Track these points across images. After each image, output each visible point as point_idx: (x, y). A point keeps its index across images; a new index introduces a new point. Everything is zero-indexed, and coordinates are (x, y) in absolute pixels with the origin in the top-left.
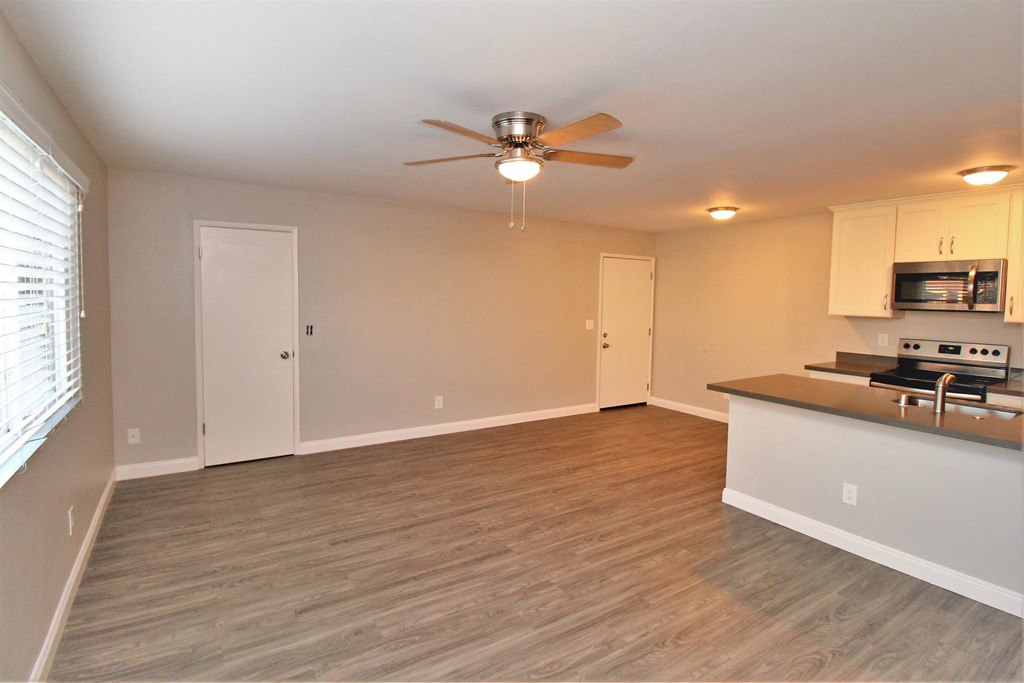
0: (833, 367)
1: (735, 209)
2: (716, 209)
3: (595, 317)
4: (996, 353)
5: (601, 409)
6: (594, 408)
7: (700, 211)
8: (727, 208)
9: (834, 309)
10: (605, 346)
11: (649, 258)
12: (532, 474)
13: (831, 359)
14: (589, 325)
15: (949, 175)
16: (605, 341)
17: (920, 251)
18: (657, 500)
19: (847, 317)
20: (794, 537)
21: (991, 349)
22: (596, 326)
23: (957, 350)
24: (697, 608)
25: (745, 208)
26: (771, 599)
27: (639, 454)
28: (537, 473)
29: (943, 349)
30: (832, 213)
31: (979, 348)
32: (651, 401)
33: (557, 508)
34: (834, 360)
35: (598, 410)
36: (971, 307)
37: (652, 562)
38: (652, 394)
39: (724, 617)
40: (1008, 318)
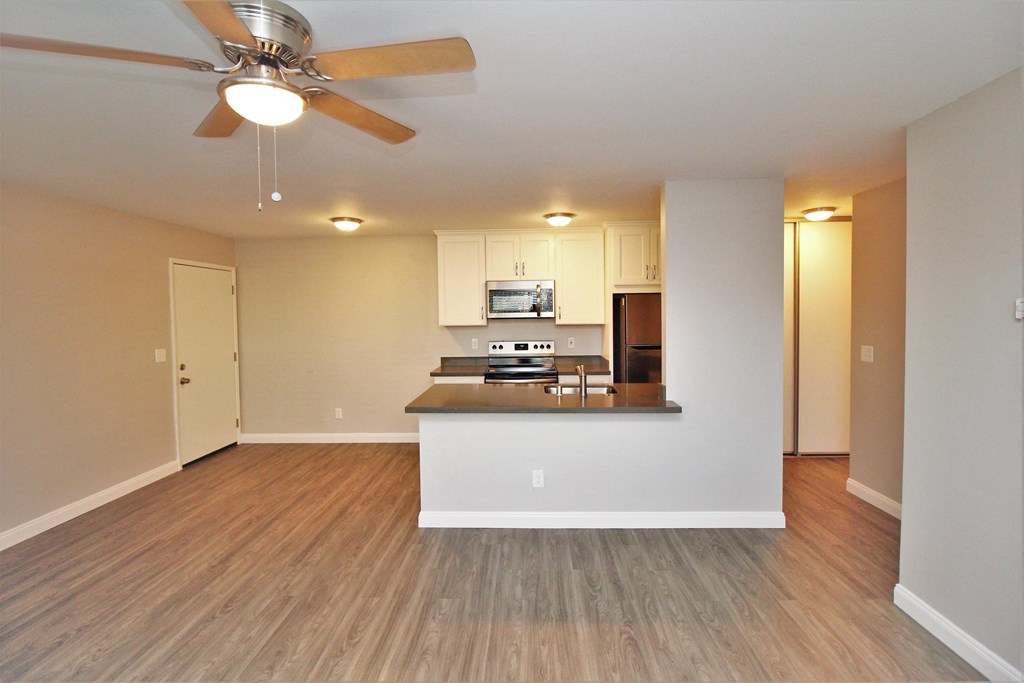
0: (440, 371)
1: (360, 221)
2: (341, 219)
3: (166, 344)
4: (549, 347)
5: (184, 466)
6: (175, 466)
7: (322, 220)
8: (353, 220)
9: (444, 321)
10: (184, 382)
11: (228, 268)
12: (160, 600)
13: (437, 365)
14: (160, 355)
15: (538, 217)
16: (183, 374)
17: (502, 273)
18: (361, 555)
19: (448, 327)
20: (503, 535)
21: (545, 344)
22: (169, 355)
23: (526, 347)
24: (519, 658)
25: (370, 221)
26: (550, 605)
27: (288, 509)
28: (168, 593)
29: (518, 347)
30: (436, 236)
31: (539, 345)
32: (243, 438)
33: (253, 633)
34: (439, 365)
35: (180, 468)
36: (539, 315)
37: (432, 635)
38: (242, 432)
39: (545, 651)
40: (558, 322)
